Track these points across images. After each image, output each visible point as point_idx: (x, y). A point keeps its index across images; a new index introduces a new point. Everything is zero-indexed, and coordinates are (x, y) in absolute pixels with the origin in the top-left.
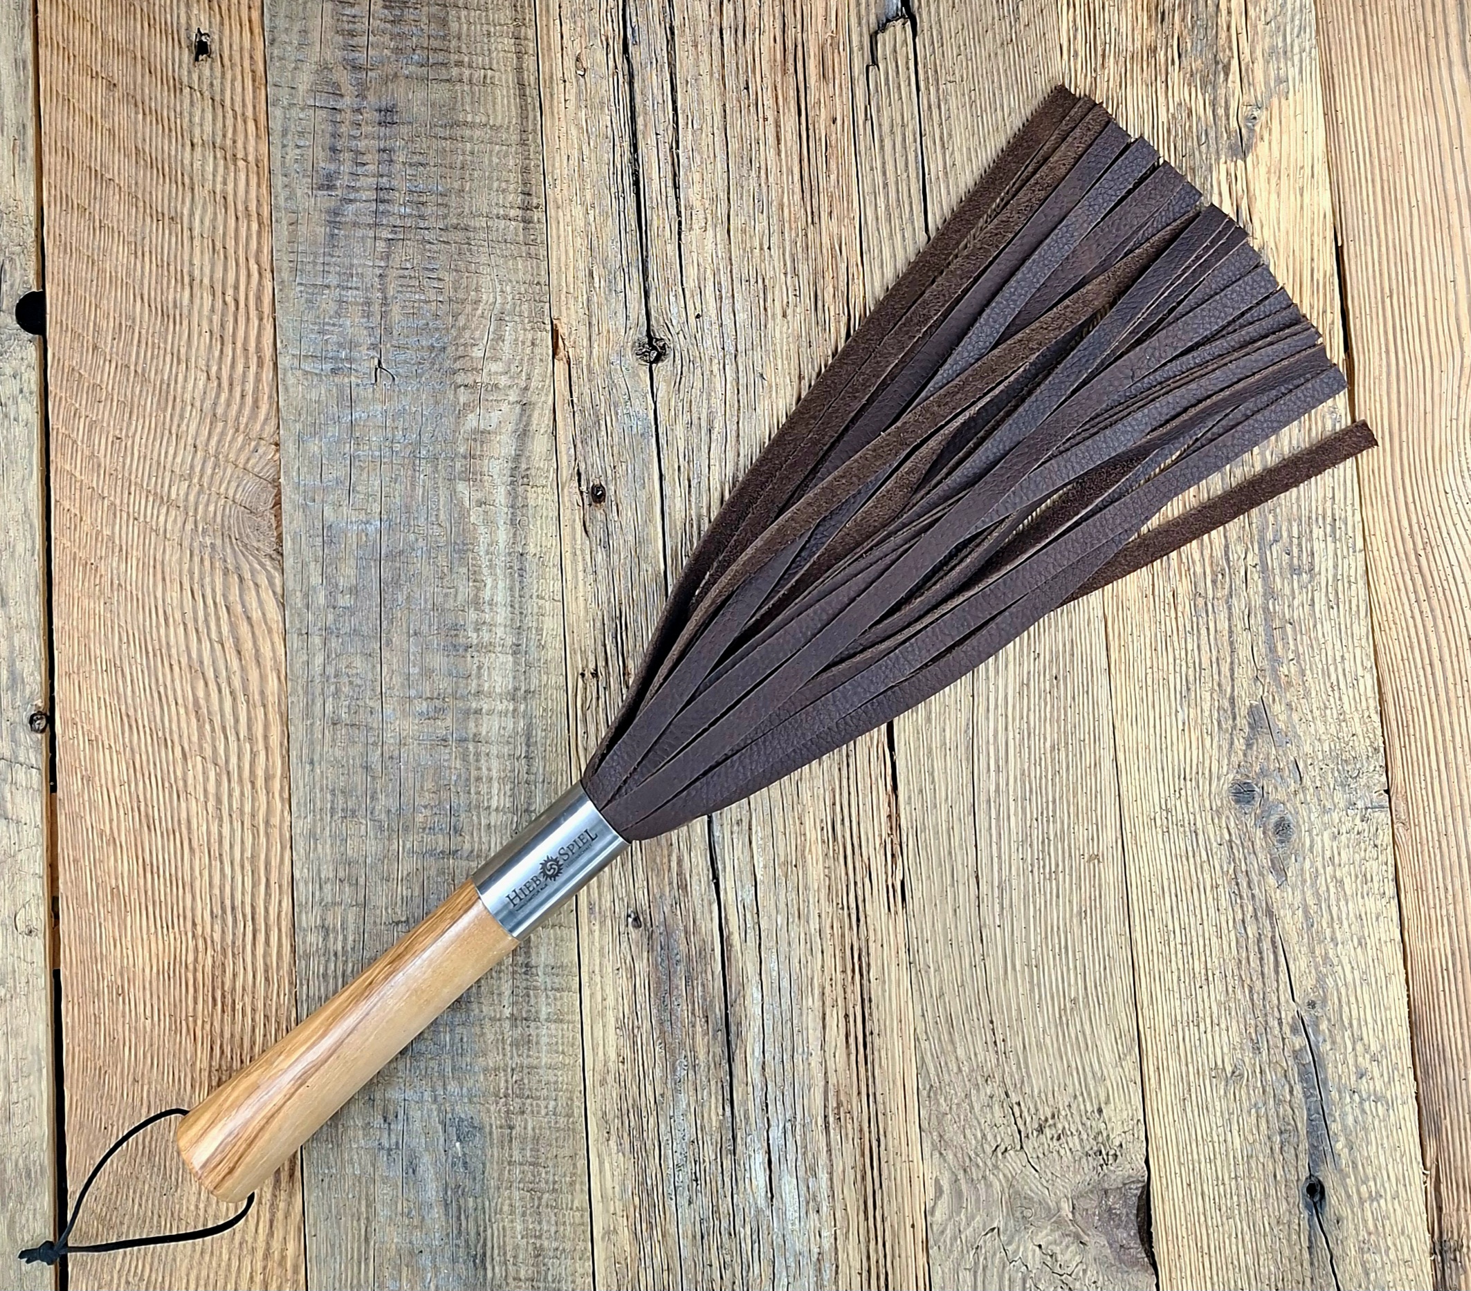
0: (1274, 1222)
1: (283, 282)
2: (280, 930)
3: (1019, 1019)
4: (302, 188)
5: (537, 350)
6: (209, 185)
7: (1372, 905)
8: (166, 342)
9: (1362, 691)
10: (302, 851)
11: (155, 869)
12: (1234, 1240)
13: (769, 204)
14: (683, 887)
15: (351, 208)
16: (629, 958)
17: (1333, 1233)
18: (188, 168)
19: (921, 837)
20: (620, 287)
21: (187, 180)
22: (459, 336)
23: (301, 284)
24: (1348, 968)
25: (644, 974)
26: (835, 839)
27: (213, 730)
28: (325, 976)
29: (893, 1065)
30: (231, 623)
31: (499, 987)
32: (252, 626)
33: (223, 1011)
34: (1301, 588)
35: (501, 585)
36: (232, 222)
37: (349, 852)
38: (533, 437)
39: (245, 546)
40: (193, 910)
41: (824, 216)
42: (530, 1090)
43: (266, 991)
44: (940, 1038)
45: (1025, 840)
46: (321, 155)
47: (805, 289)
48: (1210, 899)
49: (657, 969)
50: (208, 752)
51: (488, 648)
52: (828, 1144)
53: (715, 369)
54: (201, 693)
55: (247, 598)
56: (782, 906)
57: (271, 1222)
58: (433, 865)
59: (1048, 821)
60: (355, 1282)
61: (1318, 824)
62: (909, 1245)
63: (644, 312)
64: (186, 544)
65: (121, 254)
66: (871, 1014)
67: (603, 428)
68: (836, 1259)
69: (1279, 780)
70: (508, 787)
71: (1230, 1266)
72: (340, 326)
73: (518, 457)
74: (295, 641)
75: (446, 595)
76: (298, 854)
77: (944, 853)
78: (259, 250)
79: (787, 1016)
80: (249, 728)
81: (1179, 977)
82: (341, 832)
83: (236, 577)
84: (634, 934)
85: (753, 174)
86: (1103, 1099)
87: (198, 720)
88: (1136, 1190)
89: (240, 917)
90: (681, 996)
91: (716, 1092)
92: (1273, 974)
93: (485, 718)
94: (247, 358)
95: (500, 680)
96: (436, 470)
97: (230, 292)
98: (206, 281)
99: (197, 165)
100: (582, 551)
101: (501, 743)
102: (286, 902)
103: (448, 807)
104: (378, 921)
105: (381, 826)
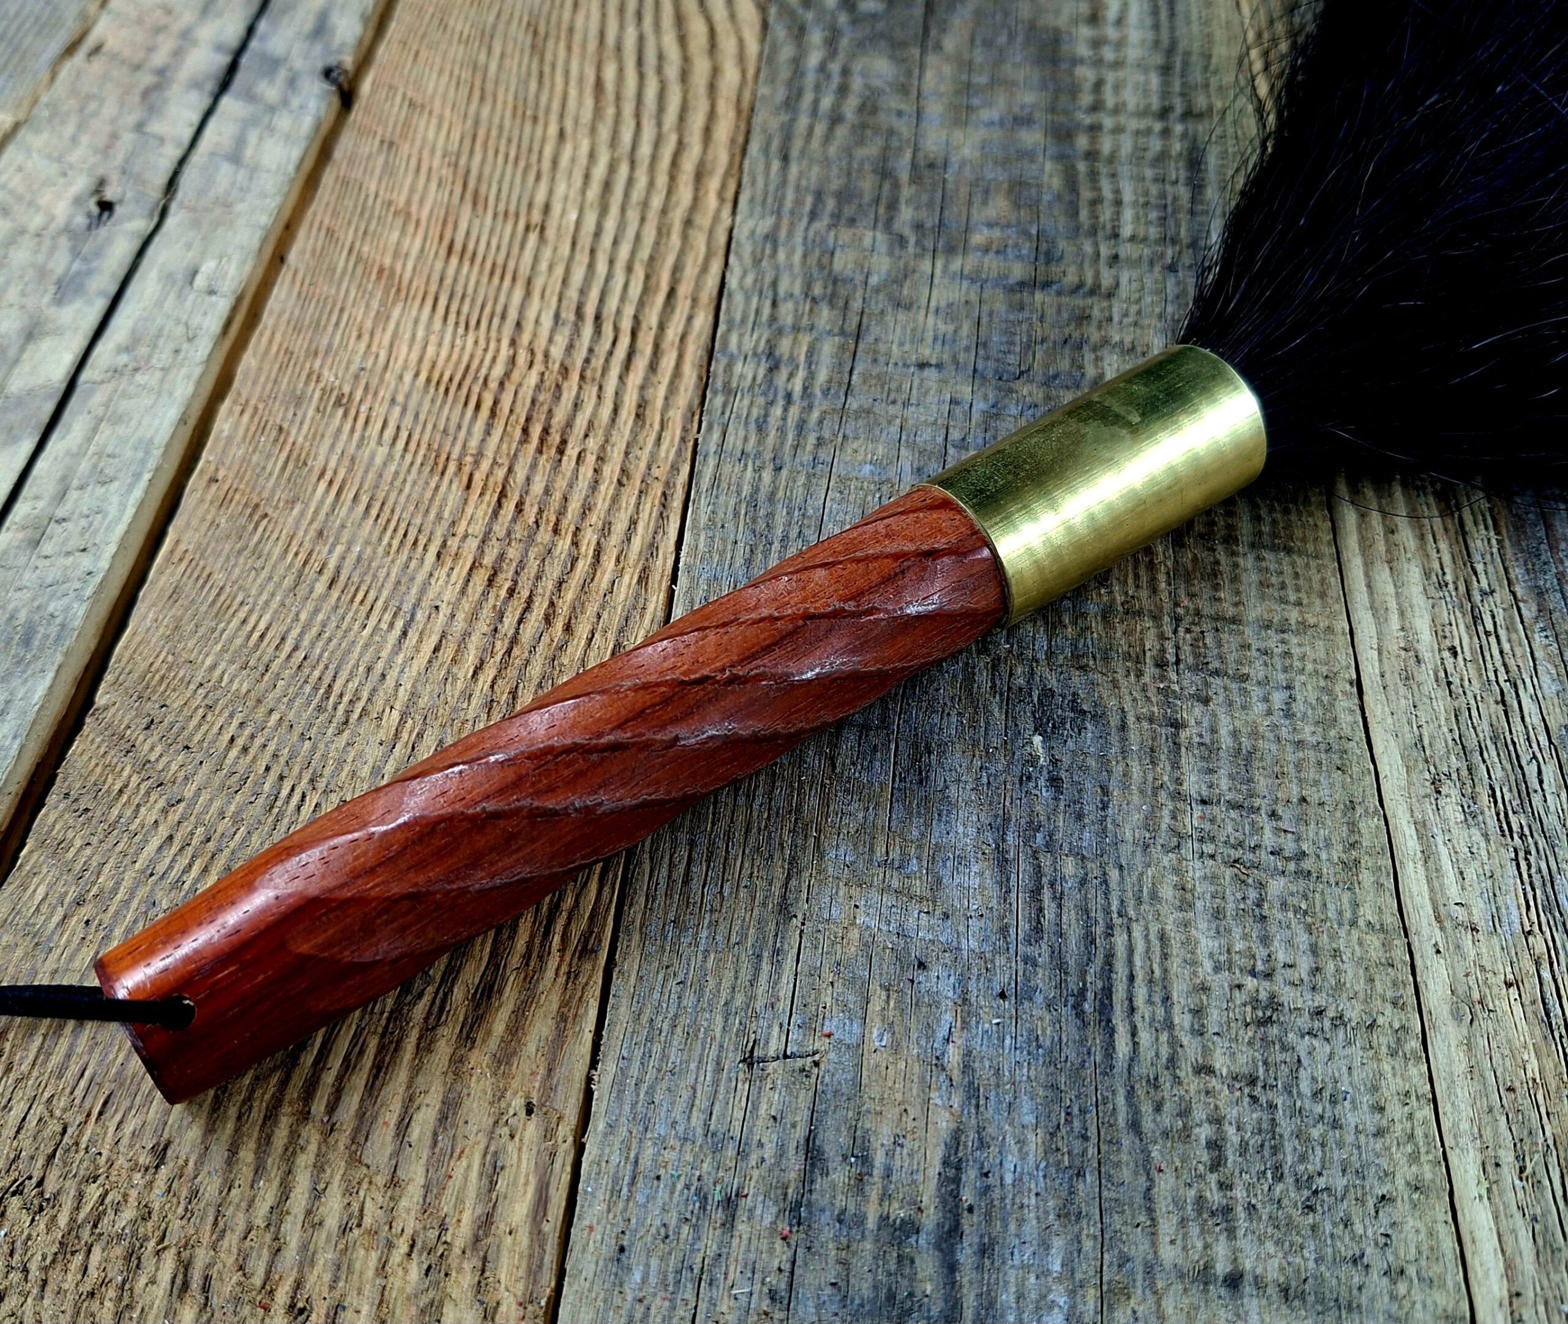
2: (682, 354)
10: (747, 256)
27: (619, 113)
28: (761, 424)
33: (539, 453)
37: (837, 267)
40: (522, 310)
43: (634, 436)
50: (604, 135)
70: (1153, 216)
76: (738, 260)
82: (824, 241)
87: (597, 101)
89: (608, 331)
93: (1108, 135)
95: (1135, 98)
101: (1138, 165)
102: (702, 320)
103: (1034, 231)
104: (882, 360)
105: (902, 241)
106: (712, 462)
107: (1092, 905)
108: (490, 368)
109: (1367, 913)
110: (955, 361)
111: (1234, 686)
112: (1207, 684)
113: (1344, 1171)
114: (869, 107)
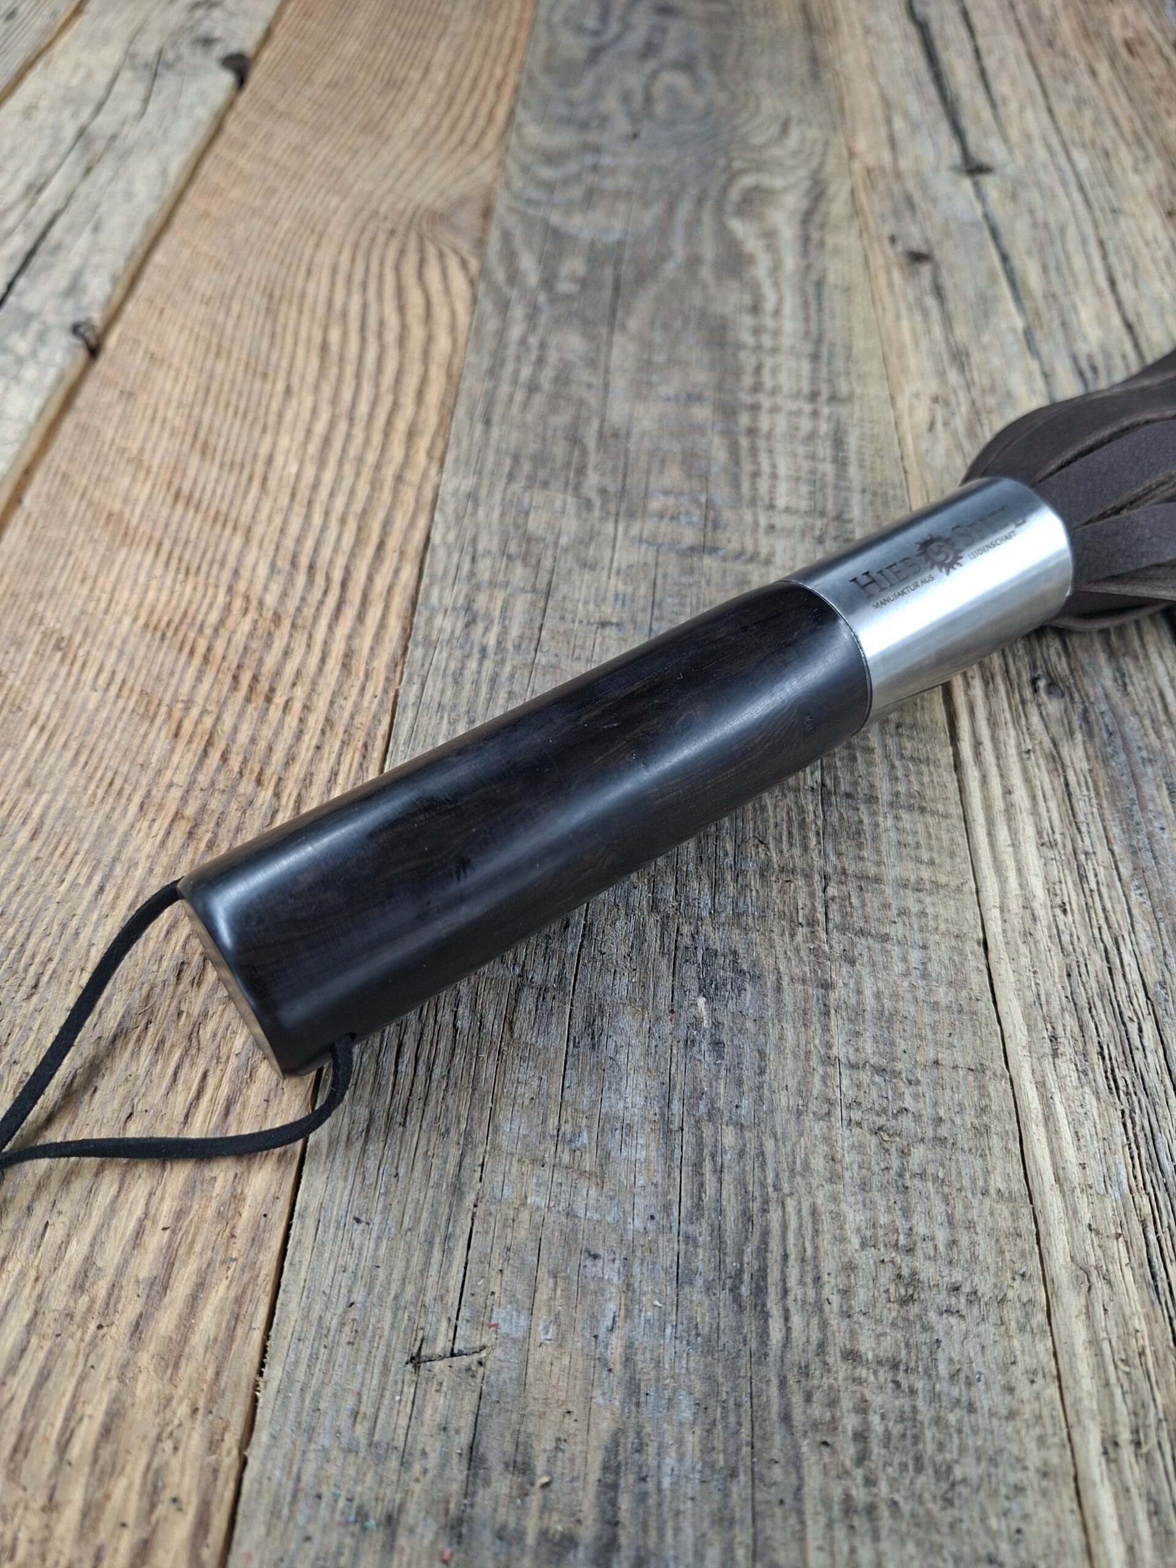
2: (387, 607)
10: (451, 513)
16: (1047, 741)
40: (241, 558)
43: (339, 685)
49: (1107, 766)
50: (326, 393)
60: (408, 1294)
70: (804, 489)
76: (442, 516)
89: (320, 579)
95: (789, 382)
101: (792, 442)
102: (408, 573)
103: (703, 499)
104: (569, 617)
105: (588, 504)
106: (410, 713)
107: (749, 1179)
108: (207, 614)
109: (997, 1182)
110: (634, 621)
111: (877, 946)
112: (853, 944)
113: (979, 1459)
114: (563, 378)
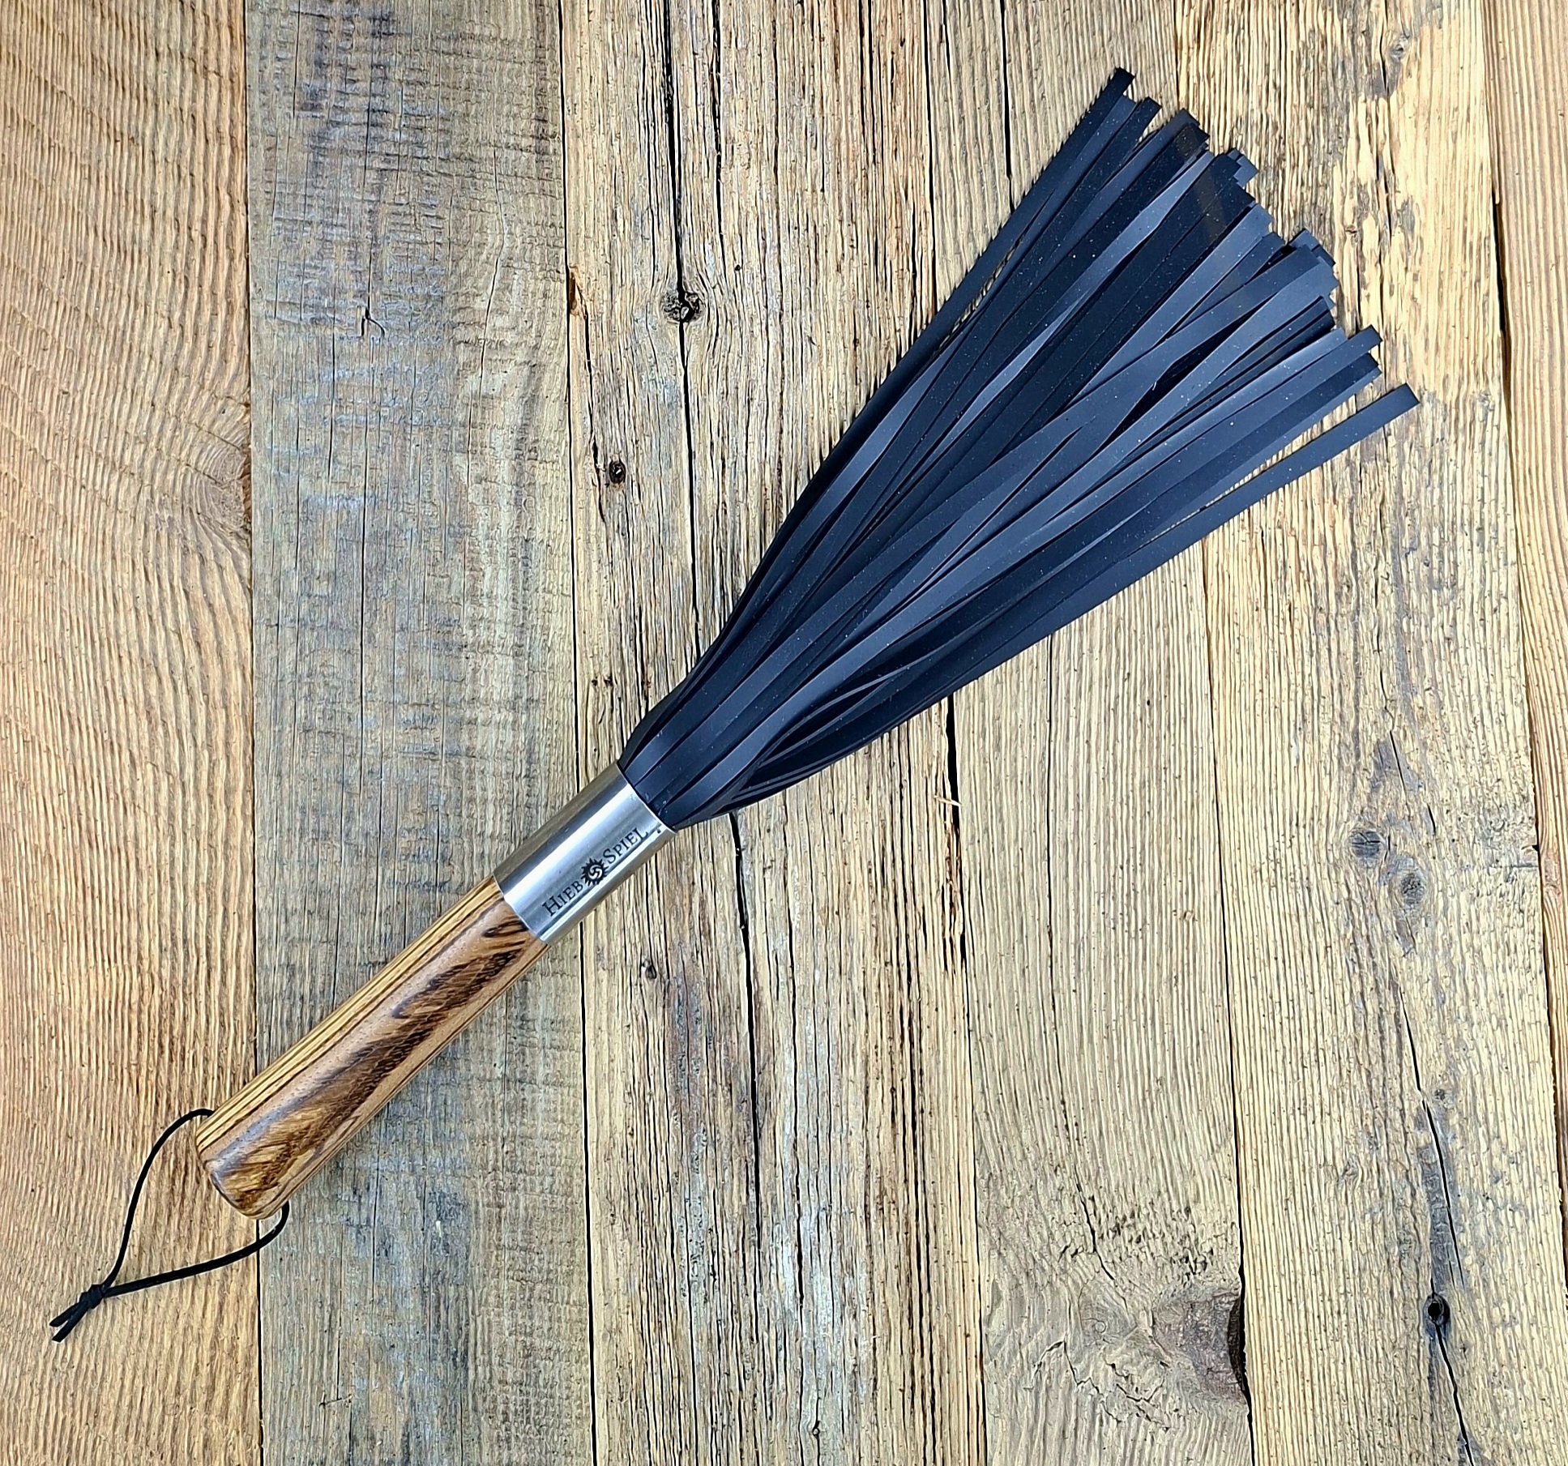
0: (1388, 1347)
1: (258, 216)
2: (238, 968)
3: (1096, 1101)
4: (282, 108)
5: (550, 303)
6: (175, 102)
7: (1515, 980)
8: (122, 282)
9: (1510, 728)
10: (266, 876)
11: (96, 893)
12: (1341, 1367)
13: (824, 139)
14: (706, 933)
15: (338, 132)
16: (641, 1014)
17: (1458, 1362)
18: (151, 80)
19: (986, 883)
20: (648, 233)
21: (150, 95)
22: (460, 284)
23: (277, 219)
24: (1484, 1054)
25: (658, 1033)
26: (884, 884)
27: (166, 733)
28: (289, 1023)
29: (947, 1148)
30: (189, 608)
31: (489, 1043)
32: (214, 615)
33: (171, 1060)
34: (1440, 606)
35: (502, 575)
36: (201, 144)
37: (321, 880)
38: (543, 404)
39: (208, 521)
40: (139, 941)
41: (888, 154)
42: (524, 1163)
43: (221, 1038)
44: (1002, 1118)
45: (1107, 892)
46: (304, 69)
47: (863, 238)
48: (1323, 968)
49: (673, 1028)
50: (160, 759)
51: (486, 648)
52: (869, 1239)
53: (756, 329)
54: (153, 692)
55: (209, 582)
56: (820, 959)
57: (221, 1305)
58: (416, 898)
59: (1135, 870)
60: (316, 1377)
61: (1453, 884)
62: (960, 1358)
63: (675, 261)
64: (140, 517)
65: (72, 178)
66: (922, 1089)
67: (624, 395)
68: (875, 1373)
69: (1409, 830)
70: (505, 811)
71: (1336, 1397)
72: (323, 269)
73: (524, 428)
74: (263, 634)
75: (438, 585)
76: (261, 880)
77: (1012, 904)
78: (232, 178)
79: (824, 1088)
80: (208, 732)
81: (1284, 1057)
82: (311, 856)
83: (197, 557)
84: (648, 985)
85: (806, 103)
86: (1191, 1195)
87: (150, 722)
88: (1227, 1304)
89: (192, 951)
90: (700, 1059)
91: (740, 1173)
92: (1395, 1057)
93: (481, 729)
94: (215, 304)
95: (498, 685)
96: (429, 440)
97: (197, 226)
98: (170, 213)
99: (162, 78)
100: (598, 538)
101: (498, 759)
103: (435, 831)
105: (357, 850)
107: (461, 1309)
108: (130, 992)
109: (575, 1297)
111: (528, 1178)
113: (553, 1415)
114: (329, 710)
